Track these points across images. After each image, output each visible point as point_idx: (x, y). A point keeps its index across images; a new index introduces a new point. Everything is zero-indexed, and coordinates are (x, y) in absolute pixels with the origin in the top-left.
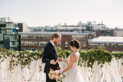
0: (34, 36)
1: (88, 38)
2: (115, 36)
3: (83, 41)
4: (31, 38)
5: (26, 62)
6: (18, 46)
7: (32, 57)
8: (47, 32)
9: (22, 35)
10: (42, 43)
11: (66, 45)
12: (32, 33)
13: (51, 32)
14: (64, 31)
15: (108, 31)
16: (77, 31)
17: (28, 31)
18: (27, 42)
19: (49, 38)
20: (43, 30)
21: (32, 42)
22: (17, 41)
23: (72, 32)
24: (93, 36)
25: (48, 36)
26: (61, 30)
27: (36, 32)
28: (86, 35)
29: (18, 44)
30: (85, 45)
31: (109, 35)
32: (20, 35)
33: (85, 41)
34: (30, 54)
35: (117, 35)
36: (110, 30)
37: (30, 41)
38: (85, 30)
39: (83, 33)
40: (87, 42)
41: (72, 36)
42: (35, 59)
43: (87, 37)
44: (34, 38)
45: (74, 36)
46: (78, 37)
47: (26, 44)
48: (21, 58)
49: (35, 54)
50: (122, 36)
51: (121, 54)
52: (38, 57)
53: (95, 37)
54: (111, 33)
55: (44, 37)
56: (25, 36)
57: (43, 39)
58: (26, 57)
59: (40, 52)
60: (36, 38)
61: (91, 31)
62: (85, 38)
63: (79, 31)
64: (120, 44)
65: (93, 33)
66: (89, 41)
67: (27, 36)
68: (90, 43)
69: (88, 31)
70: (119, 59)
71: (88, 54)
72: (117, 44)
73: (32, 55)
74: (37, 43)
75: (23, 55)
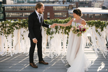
0: (18, 8)
1: (69, 9)
2: (92, 7)
3: (64, 12)
4: (15, 10)
5: (9, 31)
6: (3, 18)
7: (14, 27)
8: (30, 3)
9: (6, 7)
10: (26, 14)
11: (48, 16)
12: (16, 5)
13: (34, 3)
14: (46, 3)
15: (87, 2)
16: (58, 3)
17: (12, 3)
18: (12, 13)
19: (32, 9)
20: (27, 2)
21: (17, 13)
22: (2, 13)
23: (54, 3)
24: (73, 7)
25: (31, 7)
26: (44, 1)
27: (19, 4)
28: (66, 6)
29: (3, 15)
30: (66, 16)
31: (87, 6)
32: (4, 7)
33: (65, 12)
34: (12, 24)
35: (95, 6)
36: (88, 2)
37: (15, 13)
38: (65, 2)
39: (63, 5)
40: (67, 12)
41: (54, 7)
42: (17, 28)
43: (67, 8)
44: (18, 10)
45: (56, 7)
46: (59, 8)
47: (10, 16)
48: (3, 27)
49: (16, 24)
50: (99, 7)
51: (93, 22)
52: (20, 26)
53: (75, 8)
54: (89, 4)
55: (28, 8)
56: (9, 7)
57: (27, 10)
58: (8, 27)
59: (21, 22)
60: (20, 10)
61: (71, 2)
62: (66, 9)
63: (60, 3)
64: (97, 14)
65: (73, 4)
66: (69, 12)
67: (11, 7)
68: (70, 14)
69: (68, 3)
70: (92, 26)
71: (65, 22)
72: (94, 14)
73: (14, 24)
74: (21, 14)
75: (6, 25)
